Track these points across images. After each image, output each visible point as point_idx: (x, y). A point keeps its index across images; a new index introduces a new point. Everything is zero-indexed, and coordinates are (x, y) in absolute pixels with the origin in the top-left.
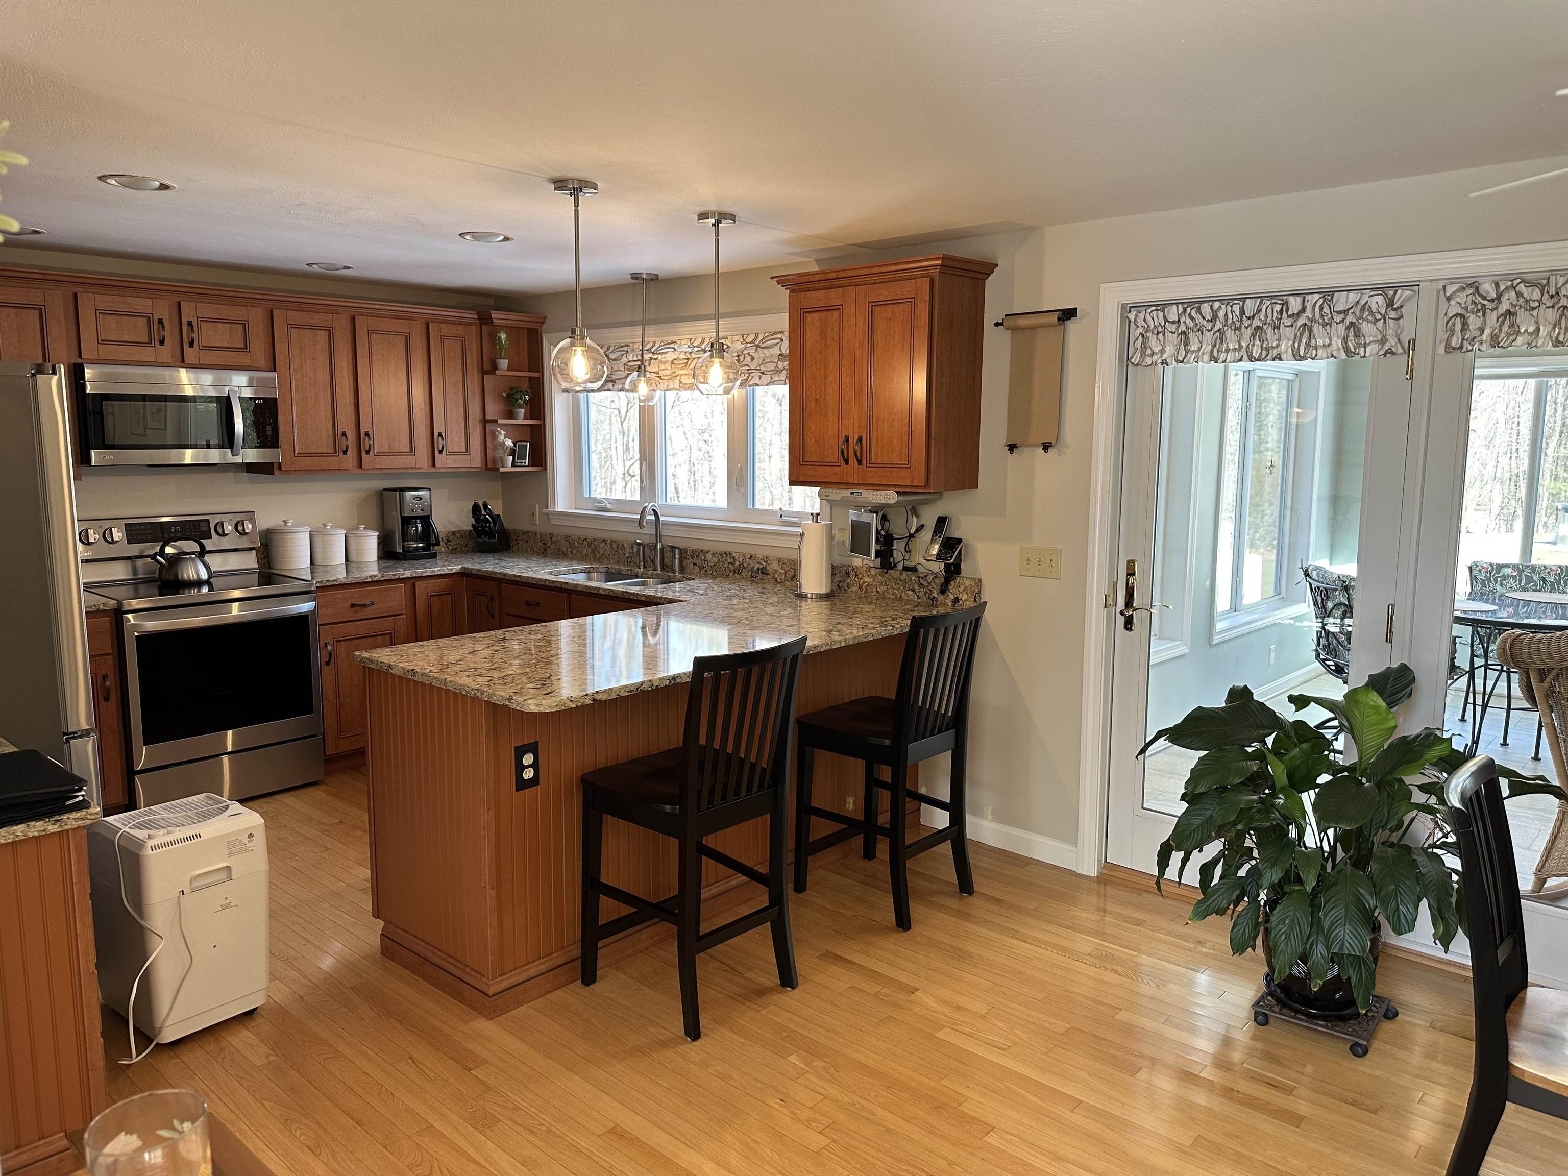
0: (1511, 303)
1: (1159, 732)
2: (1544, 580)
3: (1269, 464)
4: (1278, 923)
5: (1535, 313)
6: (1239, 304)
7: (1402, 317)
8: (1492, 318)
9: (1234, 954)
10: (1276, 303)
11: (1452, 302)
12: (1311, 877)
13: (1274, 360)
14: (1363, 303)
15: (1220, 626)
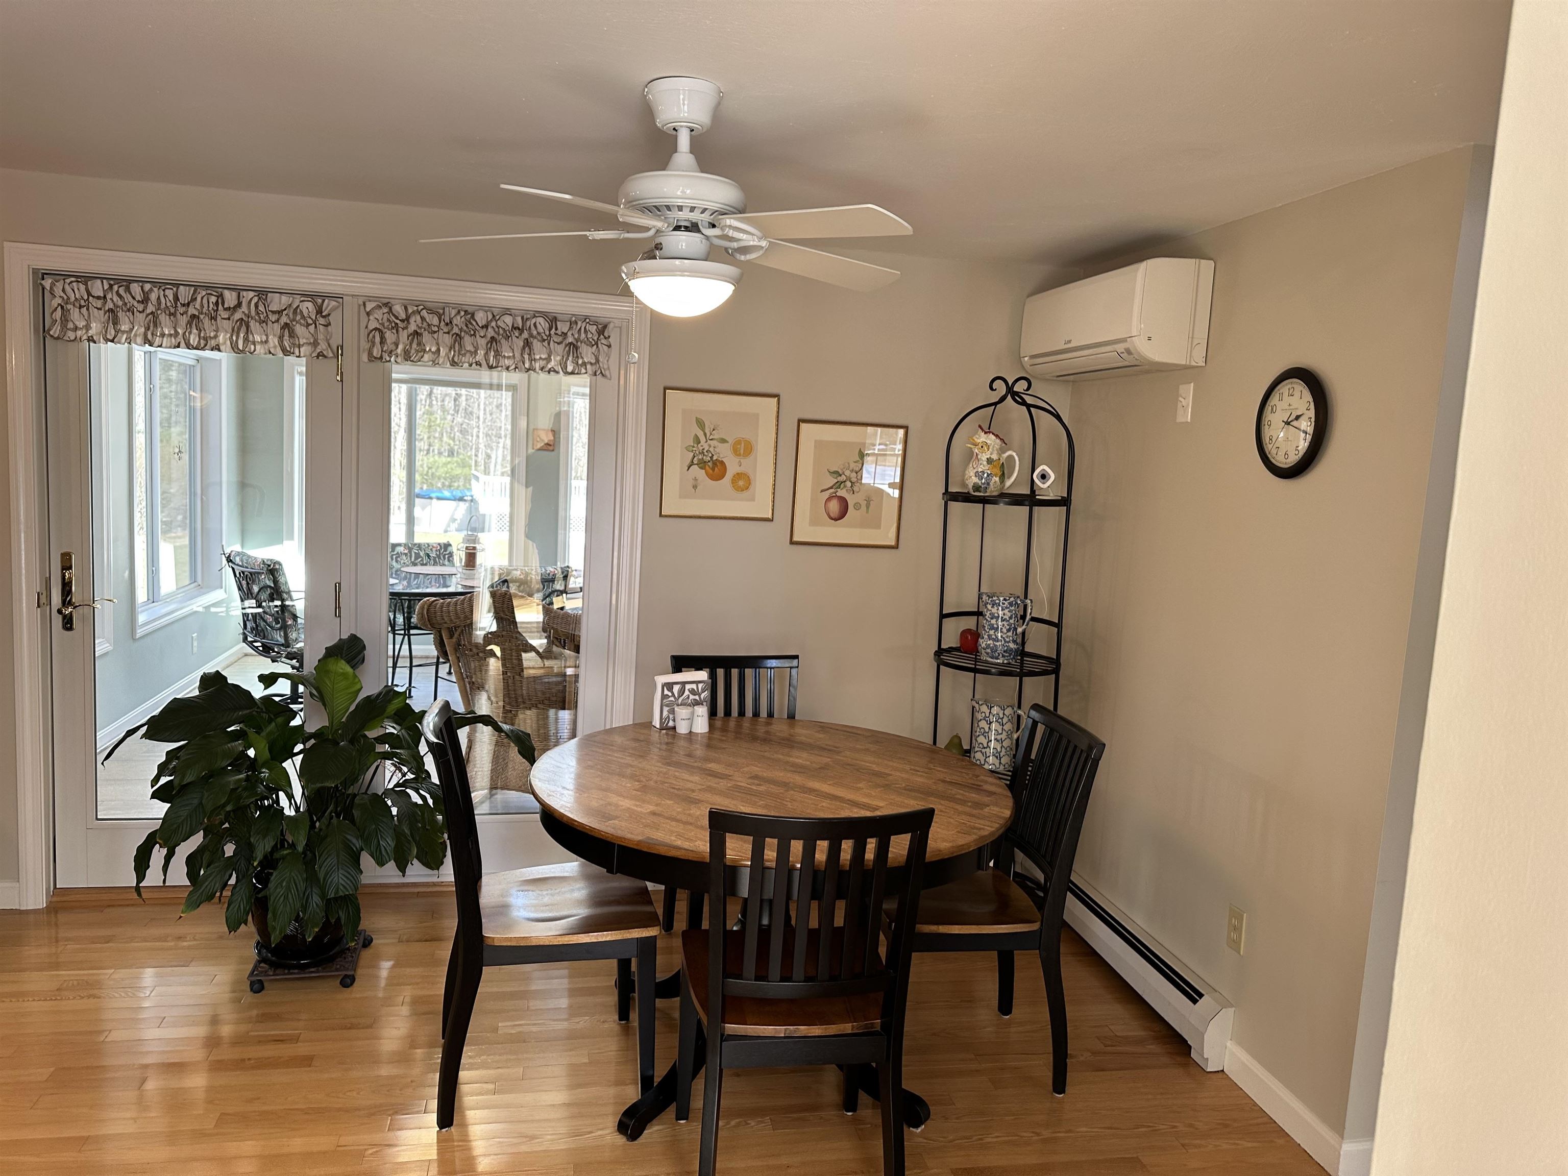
0: (417, 325)
1: (128, 732)
2: (428, 556)
3: (177, 450)
4: (276, 888)
5: (435, 336)
6: (172, 289)
7: (329, 324)
8: (404, 335)
9: (230, 932)
10: (212, 294)
11: (371, 317)
12: (301, 838)
13: (212, 350)
14: (295, 307)
15: (142, 618)
